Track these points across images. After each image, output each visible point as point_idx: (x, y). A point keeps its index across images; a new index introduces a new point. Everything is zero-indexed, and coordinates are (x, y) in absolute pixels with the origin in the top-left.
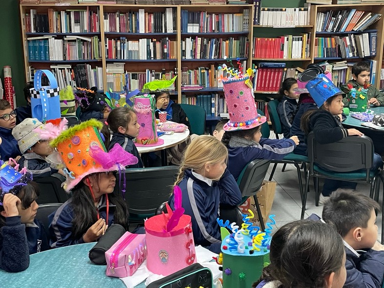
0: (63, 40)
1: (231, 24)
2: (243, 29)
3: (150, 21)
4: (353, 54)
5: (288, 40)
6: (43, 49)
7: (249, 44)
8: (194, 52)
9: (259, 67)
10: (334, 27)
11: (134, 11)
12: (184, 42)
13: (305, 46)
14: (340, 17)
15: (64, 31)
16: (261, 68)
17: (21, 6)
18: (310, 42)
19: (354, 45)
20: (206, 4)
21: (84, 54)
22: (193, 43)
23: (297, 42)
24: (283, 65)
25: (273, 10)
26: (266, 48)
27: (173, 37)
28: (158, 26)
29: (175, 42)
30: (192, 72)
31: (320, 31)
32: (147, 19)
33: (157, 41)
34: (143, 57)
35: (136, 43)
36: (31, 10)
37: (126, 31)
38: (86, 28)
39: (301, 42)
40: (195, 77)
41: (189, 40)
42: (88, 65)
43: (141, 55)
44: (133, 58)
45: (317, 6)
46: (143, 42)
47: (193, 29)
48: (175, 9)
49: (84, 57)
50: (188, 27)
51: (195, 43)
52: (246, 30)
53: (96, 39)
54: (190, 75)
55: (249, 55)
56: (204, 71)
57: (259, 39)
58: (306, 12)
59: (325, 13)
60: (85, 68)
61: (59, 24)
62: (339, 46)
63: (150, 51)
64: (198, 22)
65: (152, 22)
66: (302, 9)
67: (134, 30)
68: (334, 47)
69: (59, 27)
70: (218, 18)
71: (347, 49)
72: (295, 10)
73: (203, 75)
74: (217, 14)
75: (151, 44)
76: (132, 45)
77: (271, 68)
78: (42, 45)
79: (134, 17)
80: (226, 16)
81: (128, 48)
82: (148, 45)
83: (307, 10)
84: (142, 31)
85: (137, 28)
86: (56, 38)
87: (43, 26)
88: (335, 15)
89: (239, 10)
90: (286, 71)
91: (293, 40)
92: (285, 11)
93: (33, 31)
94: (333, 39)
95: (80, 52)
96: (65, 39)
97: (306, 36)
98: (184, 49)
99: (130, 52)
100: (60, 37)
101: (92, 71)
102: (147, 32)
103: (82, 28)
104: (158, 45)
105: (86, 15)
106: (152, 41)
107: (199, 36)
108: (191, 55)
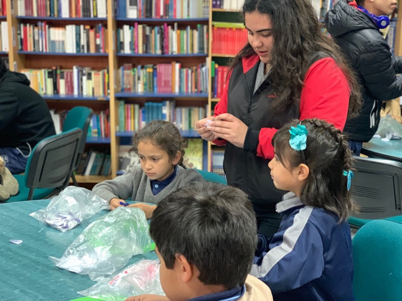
1: (187, 8)
2: (203, 14)
3: (77, 2)
8: (133, 45)
12: (122, 31)
28: (86, 9)
34: (71, 49)
37: (46, 15)
43: (67, 47)
44: (57, 51)
46: (71, 29)
52: (206, 16)
56: (151, 70)
65: (81, 3)
67: (56, 13)
73: (149, 75)
76: (56, 34)
81: (49, 38)
82: (78, 34)
84: (65, 15)
85: (59, 11)
98: (122, 40)
99: (53, 43)
102: (74, 16)
106: (84, 29)
107: (140, 23)
108: (131, 49)
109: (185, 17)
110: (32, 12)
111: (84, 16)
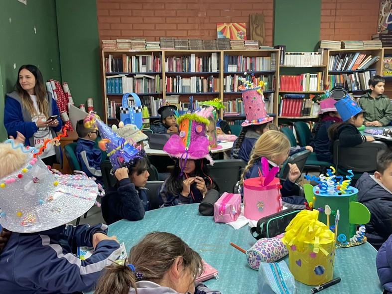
0: (134, 78)
1: (262, 65)
2: (271, 68)
3: (199, 63)
4: (358, 88)
5: (306, 78)
6: (118, 85)
7: (276, 80)
8: (233, 86)
9: (284, 97)
10: (342, 66)
11: (188, 55)
12: (225, 79)
13: (320, 81)
14: (347, 59)
15: (134, 71)
16: (285, 98)
17: (103, 52)
18: (324, 78)
19: (358, 81)
20: (243, 49)
21: (148, 89)
22: (232, 80)
23: (313, 78)
24: (303, 96)
25: (294, 54)
26: (289, 83)
27: (217, 75)
28: (205, 67)
29: (218, 79)
30: (231, 103)
31: (331, 70)
32: (197, 61)
33: (204, 78)
34: (193, 90)
35: (189, 80)
36: (110, 56)
37: (180, 71)
38: (151, 68)
39: (316, 78)
40: (233, 106)
41: (229, 78)
42: (151, 97)
43: (191, 89)
44: (186, 92)
45: (329, 50)
46: (194, 79)
47: (232, 69)
48: (218, 54)
49: (148, 91)
50: (229, 68)
51: (234, 80)
52: (273, 70)
53: (158, 77)
54: (229, 105)
55: (276, 88)
56: (241, 101)
57: (283, 76)
58: (320, 55)
59: (335, 56)
60: (149, 99)
61: (130, 66)
62: (346, 81)
63: (199, 86)
64: (236, 63)
65: (201, 64)
66: (317, 53)
67: (187, 70)
68: (342, 82)
69: (130, 68)
70: (251, 61)
71: (353, 84)
72: (311, 54)
73: (239, 104)
74: (251, 57)
75: (200, 81)
76: (185, 82)
77: (294, 98)
78: (117, 81)
79: (187, 61)
80: (257, 58)
81: (182, 84)
82: (197, 82)
83: (321, 54)
84: (193, 70)
85: (189, 68)
86: (127, 76)
87: (118, 67)
88: (343, 57)
89: (268, 54)
90: (305, 101)
91: (310, 76)
92: (304, 54)
93: (111, 71)
94: (341, 76)
95: (145, 87)
96: (135, 77)
97: (320, 74)
98: (225, 84)
99: (183, 87)
100: (131, 75)
101: (155, 102)
102: (197, 72)
103: (148, 68)
104: (205, 81)
105: (151, 59)
106: (200, 79)
107: (237, 74)
108: (231, 89)
109: (261, 70)
110: (173, 69)
111: (203, 71)
